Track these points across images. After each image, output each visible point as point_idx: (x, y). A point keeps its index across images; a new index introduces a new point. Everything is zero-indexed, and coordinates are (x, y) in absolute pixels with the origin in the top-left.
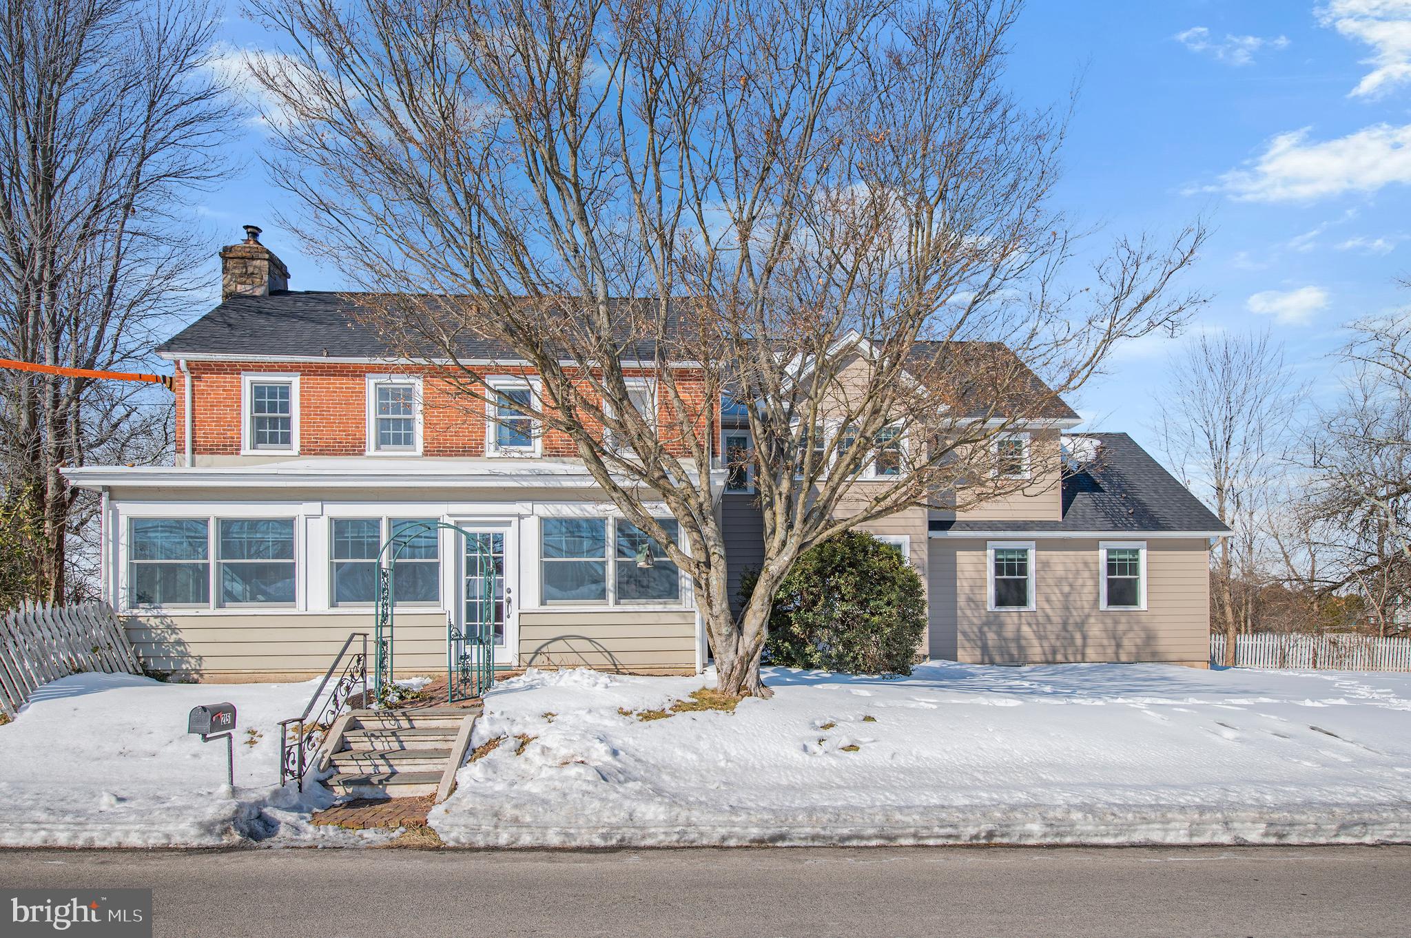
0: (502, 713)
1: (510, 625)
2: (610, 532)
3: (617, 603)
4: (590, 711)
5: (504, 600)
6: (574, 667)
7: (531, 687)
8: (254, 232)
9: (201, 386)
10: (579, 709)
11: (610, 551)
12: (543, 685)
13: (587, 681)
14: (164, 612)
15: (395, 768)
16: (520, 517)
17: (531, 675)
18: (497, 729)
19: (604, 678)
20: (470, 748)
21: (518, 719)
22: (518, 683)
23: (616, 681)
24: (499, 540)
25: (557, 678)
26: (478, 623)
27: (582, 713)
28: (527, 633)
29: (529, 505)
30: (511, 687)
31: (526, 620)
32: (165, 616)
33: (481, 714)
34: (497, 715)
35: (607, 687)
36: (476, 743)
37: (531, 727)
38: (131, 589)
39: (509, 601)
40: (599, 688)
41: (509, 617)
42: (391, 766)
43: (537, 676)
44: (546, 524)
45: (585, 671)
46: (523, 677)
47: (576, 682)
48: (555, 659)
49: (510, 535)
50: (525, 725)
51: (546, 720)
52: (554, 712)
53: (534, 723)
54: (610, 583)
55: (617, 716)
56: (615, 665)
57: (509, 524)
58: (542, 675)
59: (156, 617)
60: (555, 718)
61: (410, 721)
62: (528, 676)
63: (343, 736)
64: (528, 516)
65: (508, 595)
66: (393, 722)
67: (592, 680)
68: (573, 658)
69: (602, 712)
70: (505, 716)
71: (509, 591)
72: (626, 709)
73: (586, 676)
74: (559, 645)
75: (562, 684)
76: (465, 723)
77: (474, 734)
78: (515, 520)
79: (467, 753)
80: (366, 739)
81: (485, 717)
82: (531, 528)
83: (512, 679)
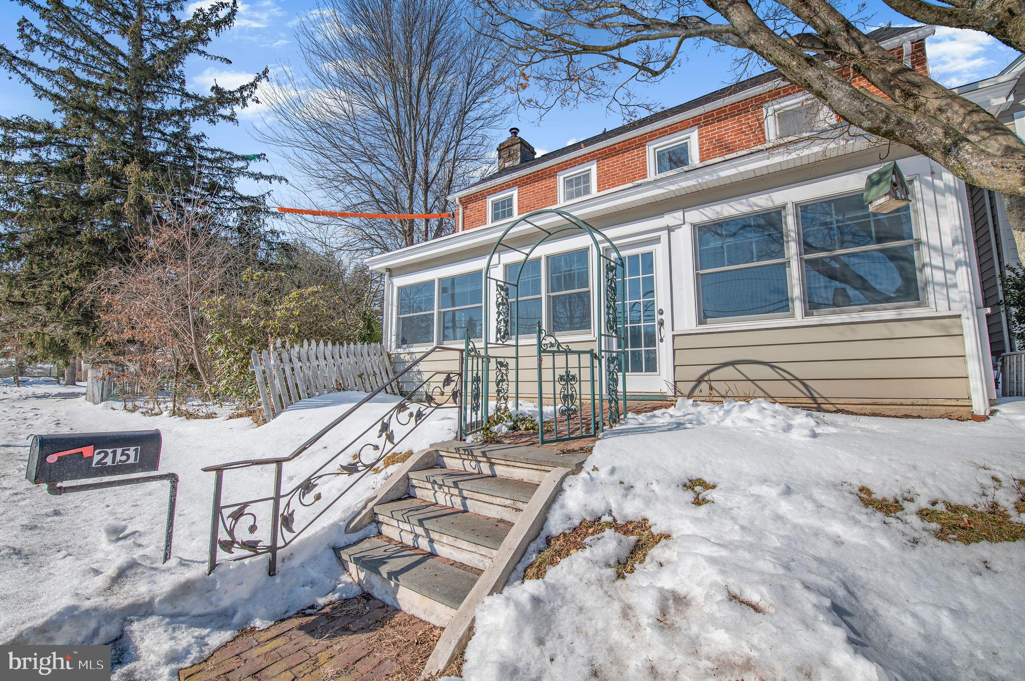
0: (613, 471)
1: (664, 351)
2: (790, 222)
3: (807, 314)
4: (788, 491)
5: (656, 323)
6: (747, 398)
7: (679, 426)
8: (514, 131)
9: (468, 212)
10: (765, 481)
11: (792, 249)
12: (700, 423)
13: (772, 421)
14: (412, 350)
15: (436, 546)
16: (670, 229)
17: (683, 409)
18: (597, 503)
19: (801, 419)
20: (543, 534)
21: (639, 487)
22: (662, 417)
23: (826, 423)
24: (648, 259)
25: (721, 413)
26: (629, 349)
27: (770, 492)
28: (682, 358)
29: (679, 214)
30: (649, 424)
31: (681, 342)
32: (413, 353)
33: (579, 467)
34: (603, 474)
35: (814, 435)
36: (556, 525)
37: (659, 506)
38: (397, 335)
39: (661, 323)
40: (798, 436)
41: (662, 340)
42: (431, 541)
43: (693, 410)
44: (702, 231)
45: (765, 404)
46: (671, 410)
47: (750, 421)
48: (721, 387)
49: (659, 252)
50: (648, 502)
51: (689, 496)
52: (708, 479)
53: (667, 499)
54: (796, 290)
55: (862, 514)
56: (813, 398)
57: (657, 240)
58: (700, 408)
59: (408, 353)
60: (710, 495)
61: (492, 464)
62: (679, 409)
63: (407, 478)
64: (679, 226)
65: (660, 317)
66: (473, 464)
67: (780, 421)
68: (748, 388)
69: (821, 496)
70: (616, 477)
71: (661, 312)
72: (881, 492)
73: (768, 412)
74: (729, 372)
75: (728, 423)
76: (548, 480)
77: (556, 506)
78: (664, 234)
79: (533, 546)
80: (429, 486)
81: (583, 474)
82: (684, 239)
83: (657, 412)
